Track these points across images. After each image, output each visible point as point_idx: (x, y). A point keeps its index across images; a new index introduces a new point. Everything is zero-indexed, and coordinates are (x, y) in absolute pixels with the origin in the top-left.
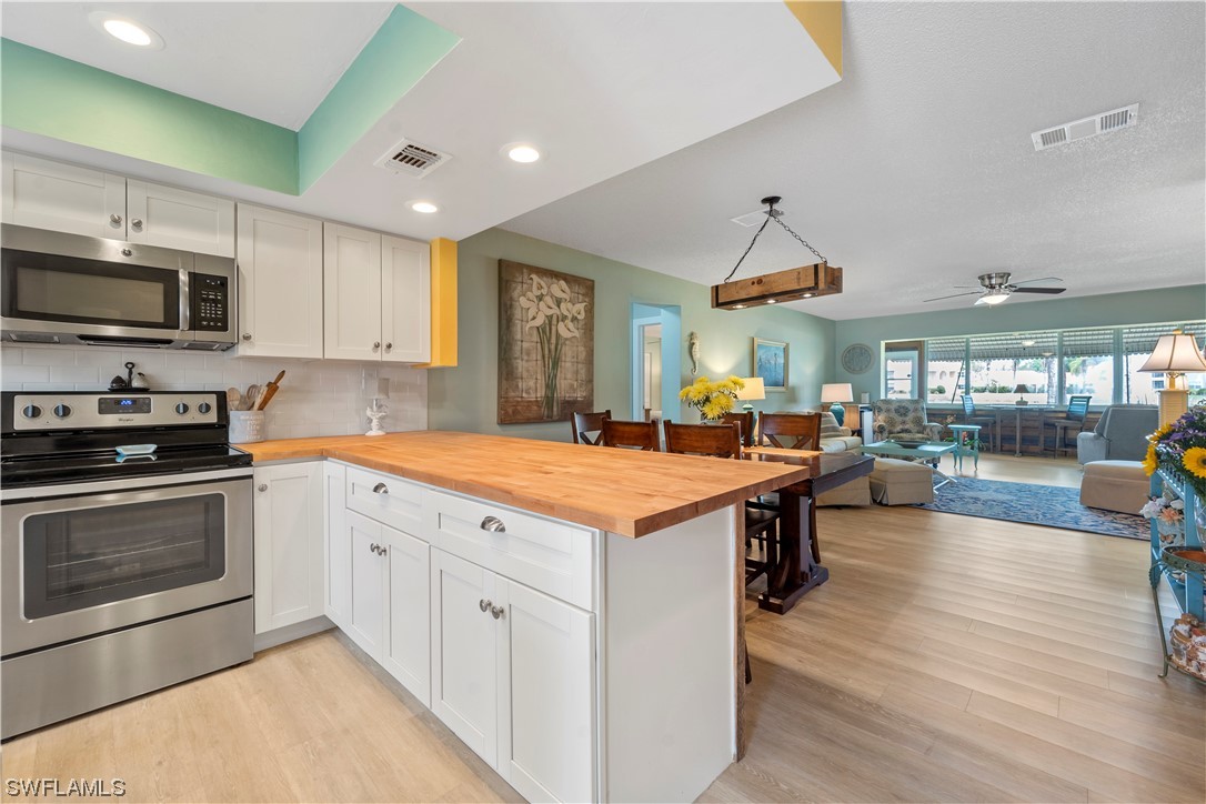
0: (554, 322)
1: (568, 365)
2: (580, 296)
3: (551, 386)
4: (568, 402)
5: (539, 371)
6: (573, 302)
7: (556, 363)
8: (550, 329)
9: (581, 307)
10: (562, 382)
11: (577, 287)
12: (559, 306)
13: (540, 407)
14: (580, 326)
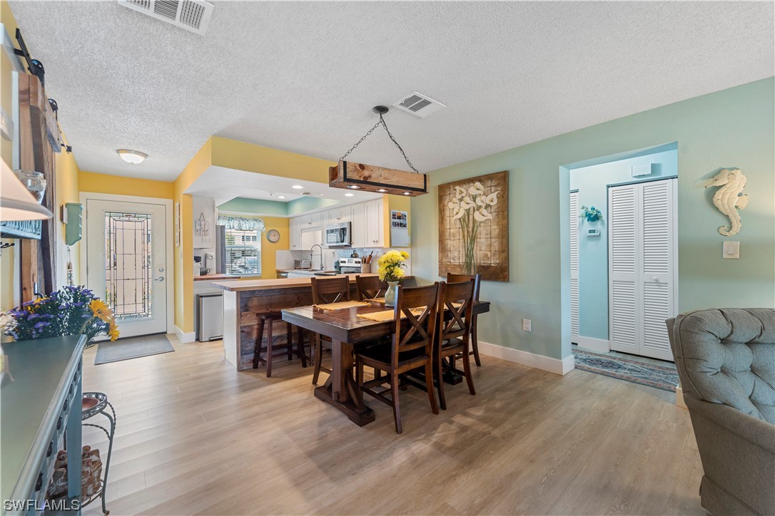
0: (471, 212)
1: (483, 240)
2: (493, 188)
3: (469, 255)
4: (483, 267)
5: (461, 246)
6: (486, 194)
7: (473, 239)
8: (469, 218)
9: (494, 196)
10: (478, 252)
11: (490, 182)
12: (475, 201)
13: (462, 269)
14: (493, 210)
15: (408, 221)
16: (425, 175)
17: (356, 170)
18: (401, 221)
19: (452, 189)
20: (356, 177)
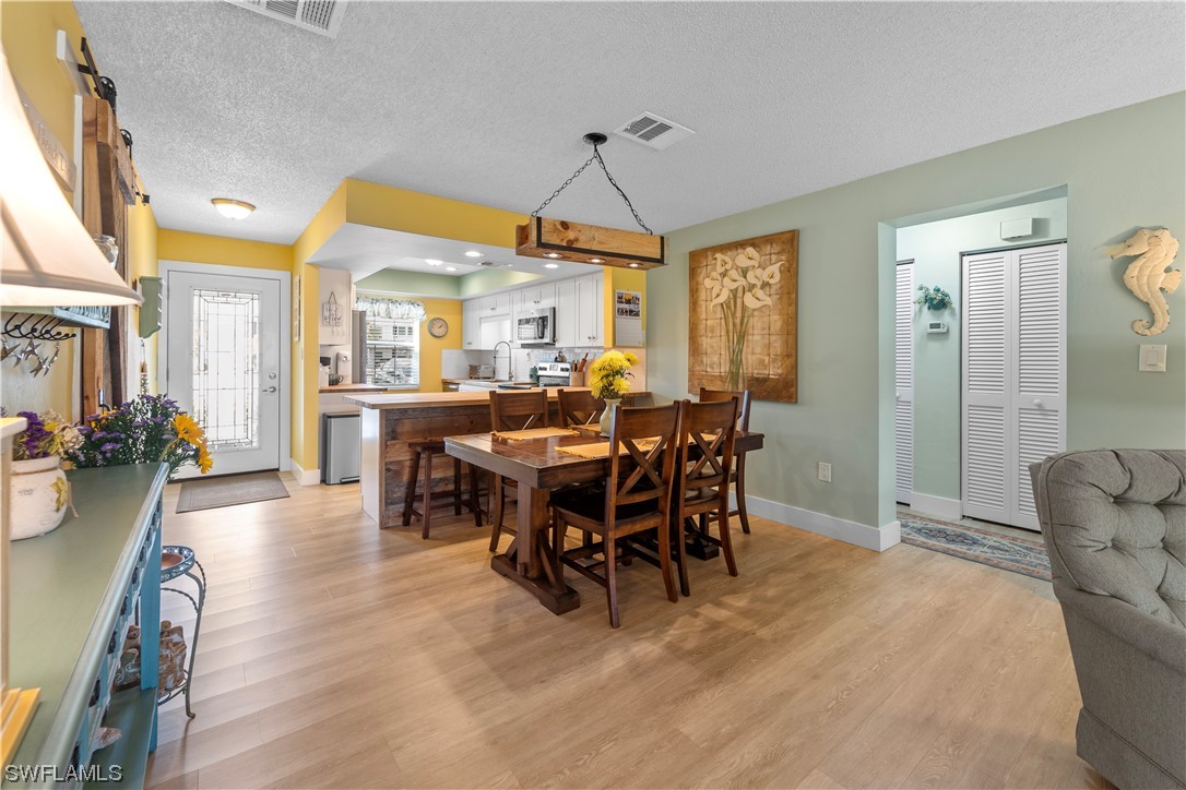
0: (740, 294)
1: (757, 338)
2: (774, 257)
3: (736, 362)
4: (757, 379)
5: (723, 346)
6: (762, 267)
7: (742, 337)
8: (735, 303)
9: (775, 269)
10: (749, 356)
11: (769, 247)
12: (745, 277)
13: (724, 382)
14: (773, 291)
15: (642, 307)
16: (662, 238)
17: (555, 229)
18: (632, 307)
19: (710, 258)
20: (555, 240)
